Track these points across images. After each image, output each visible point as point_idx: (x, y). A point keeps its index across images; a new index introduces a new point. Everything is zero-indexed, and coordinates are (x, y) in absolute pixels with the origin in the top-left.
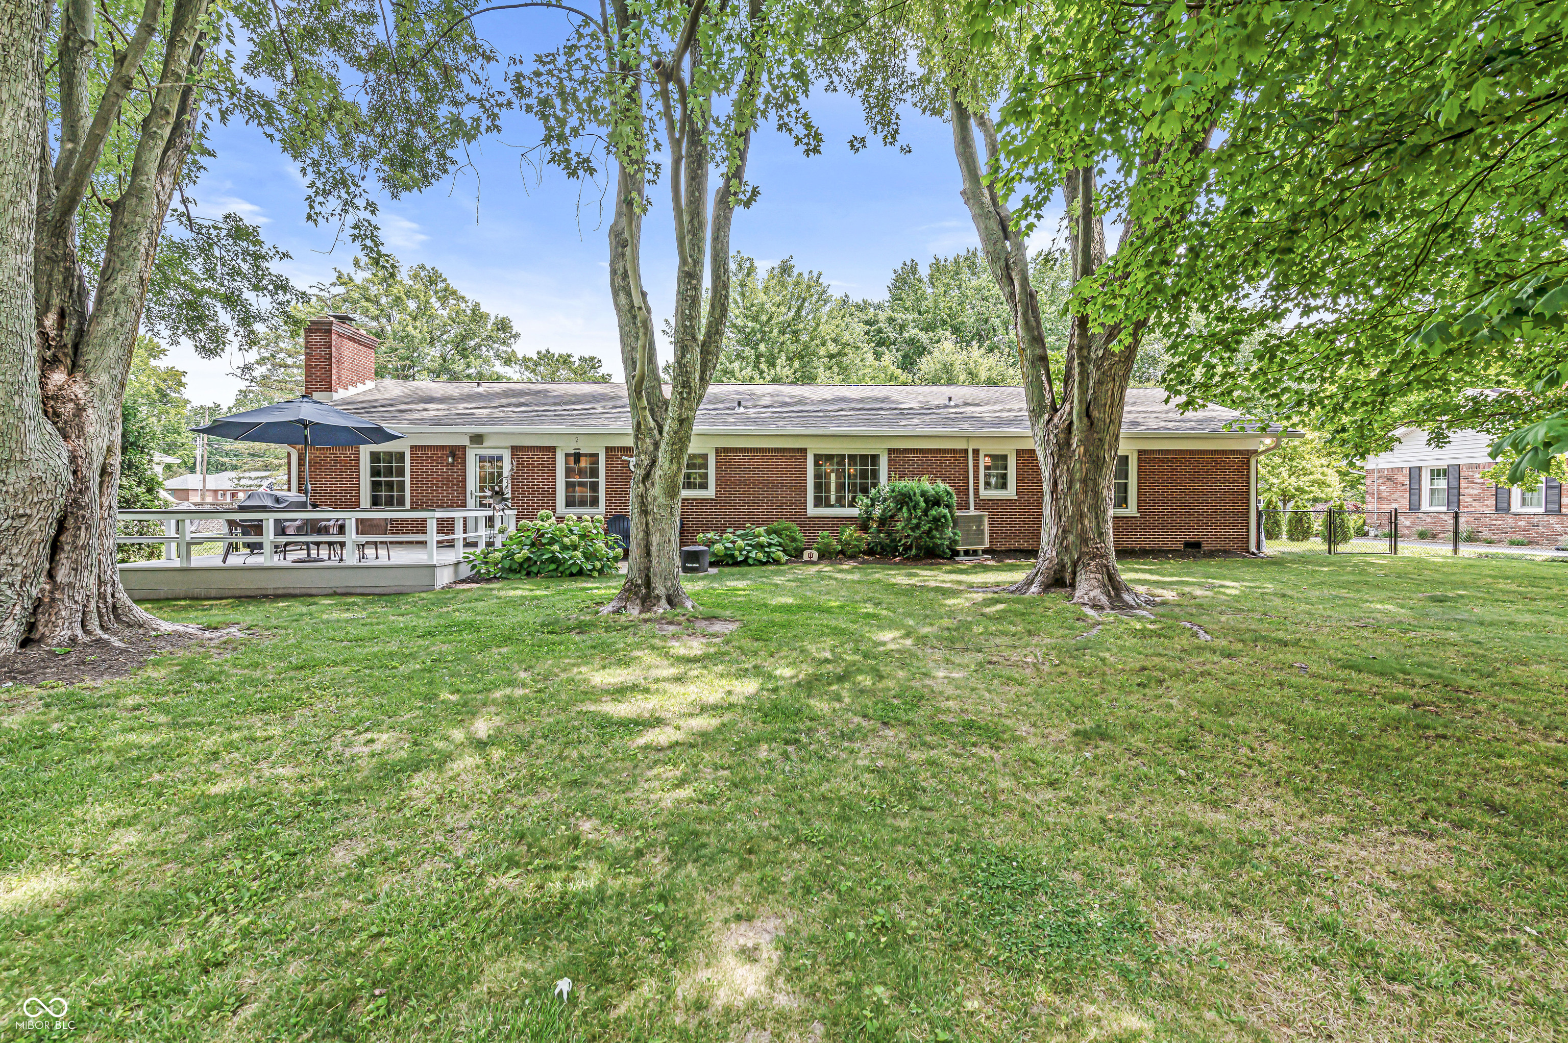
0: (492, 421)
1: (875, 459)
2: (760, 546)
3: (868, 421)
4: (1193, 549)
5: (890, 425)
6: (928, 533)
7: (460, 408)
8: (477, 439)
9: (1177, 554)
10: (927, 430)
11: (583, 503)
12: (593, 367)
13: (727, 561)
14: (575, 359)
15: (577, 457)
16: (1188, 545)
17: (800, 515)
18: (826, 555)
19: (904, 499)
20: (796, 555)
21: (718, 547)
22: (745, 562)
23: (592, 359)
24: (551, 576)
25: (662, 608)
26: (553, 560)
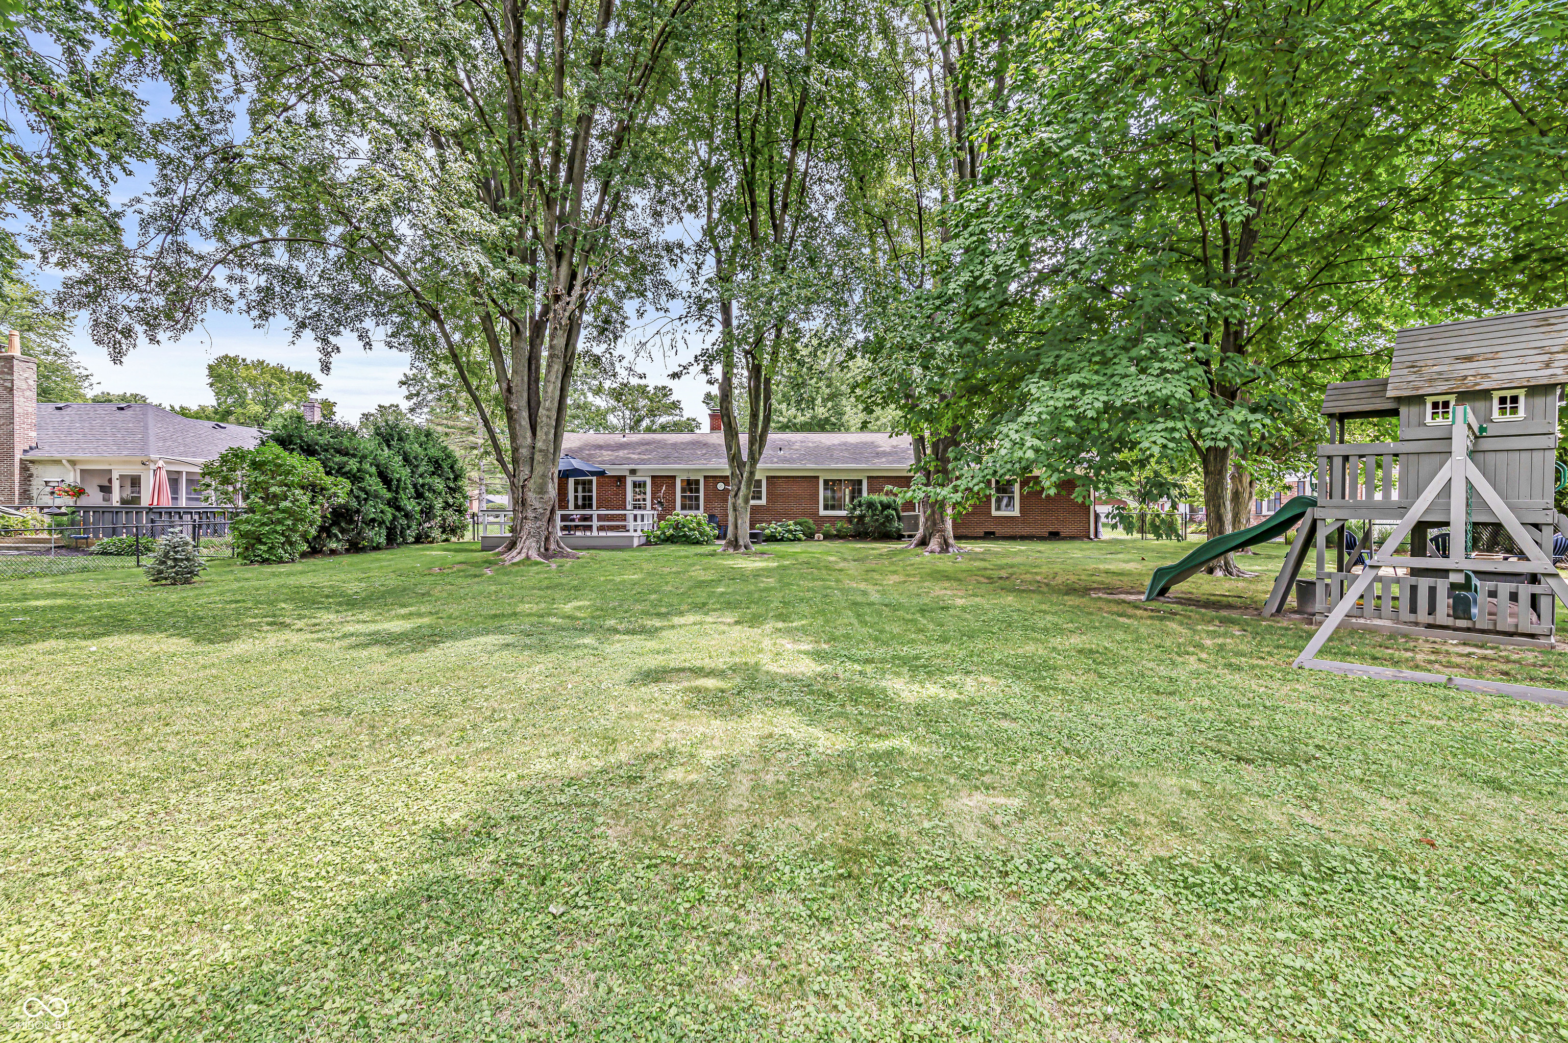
0: (643, 462)
1: (860, 482)
2: (790, 531)
3: (855, 460)
4: (1054, 536)
5: (867, 462)
6: (883, 524)
7: (621, 453)
8: (633, 472)
9: (1041, 538)
10: (888, 466)
11: (691, 508)
12: (665, 395)
13: (772, 539)
14: (651, 389)
15: (689, 482)
16: (1051, 534)
17: (815, 515)
18: (827, 537)
19: (870, 505)
20: (810, 537)
21: (767, 531)
22: (782, 540)
23: (664, 388)
24: (683, 543)
25: (743, 550)
26: (685, 535)
